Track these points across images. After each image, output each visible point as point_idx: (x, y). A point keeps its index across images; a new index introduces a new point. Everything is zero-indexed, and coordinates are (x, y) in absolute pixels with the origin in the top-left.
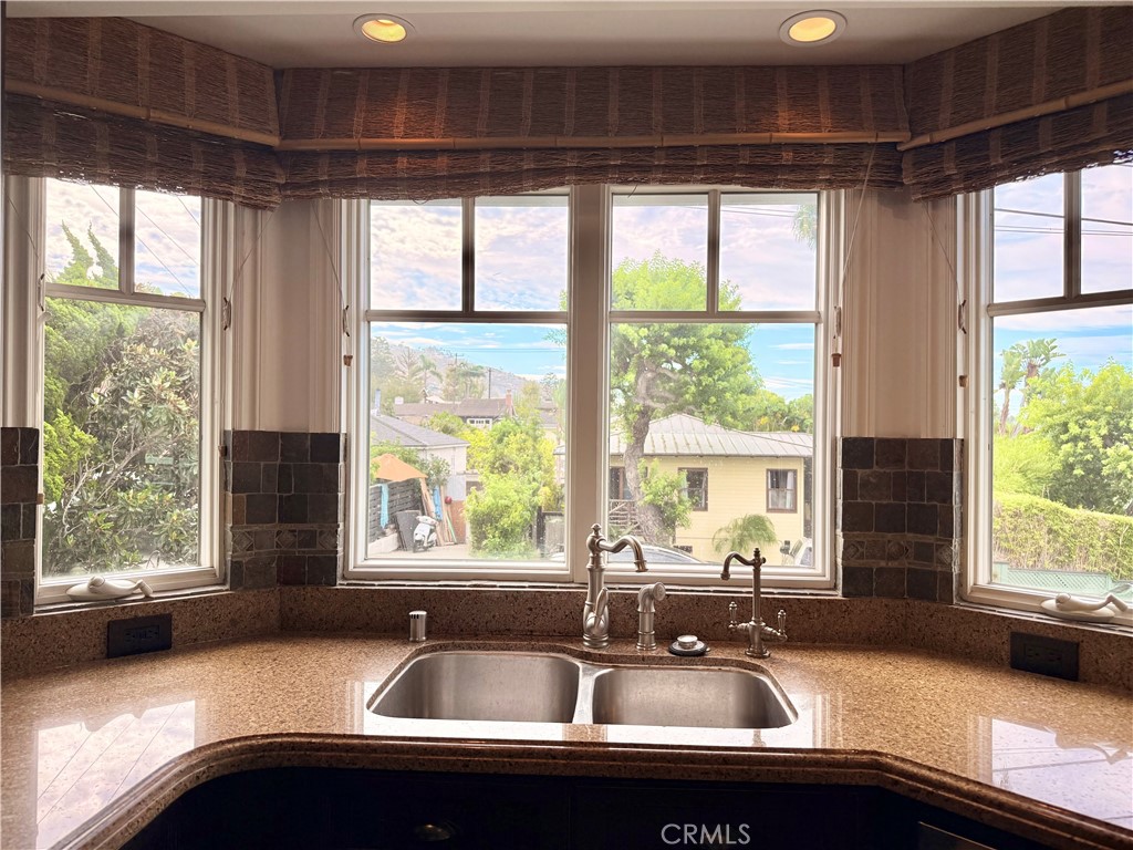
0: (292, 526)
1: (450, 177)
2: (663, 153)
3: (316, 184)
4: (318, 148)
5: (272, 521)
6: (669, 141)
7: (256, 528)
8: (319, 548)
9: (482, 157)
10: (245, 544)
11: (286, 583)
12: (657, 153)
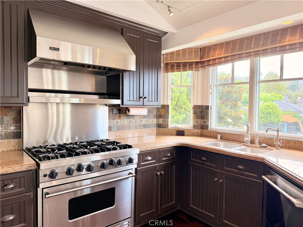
0: (203, 120)
1: (224, 61)
2: (261, 51)
3: (205, 66)
4: (205, 60)
5: (200, 119)
6: (262, 49)
7: (197, 120)
8: (206, 124)
9: (229, 57)
10: (196, 122)
11: (202, 129)
12: (260, 51)
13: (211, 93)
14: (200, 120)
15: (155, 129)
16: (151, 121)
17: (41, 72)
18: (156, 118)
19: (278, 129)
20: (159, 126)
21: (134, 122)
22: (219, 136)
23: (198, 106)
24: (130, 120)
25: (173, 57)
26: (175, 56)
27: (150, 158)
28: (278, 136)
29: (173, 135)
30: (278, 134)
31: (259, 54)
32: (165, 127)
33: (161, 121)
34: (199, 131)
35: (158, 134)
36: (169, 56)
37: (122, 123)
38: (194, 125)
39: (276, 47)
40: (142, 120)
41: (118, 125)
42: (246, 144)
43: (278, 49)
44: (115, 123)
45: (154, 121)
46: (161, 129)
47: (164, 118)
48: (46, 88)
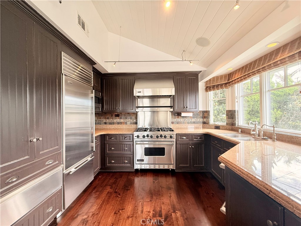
3: (231, 85)
4: (230, 81)
7: (229, 120)
8: (234, 122)
11: (232, 125)
13: (237, 102)
14: (231, 120)
15: (202, 125)
16: (199, 120)
17: (143, 100)
18: (202, 118)
19: (274, 125)
20: (204, 123)
21: (187, 120)
22: (240, 130)
23: (229, 111)
24: (184, 119)
25: (211, 83)
26: (212, 82)
27: (185, 138)
28: (274, 131)
29: (212, 129)
30: (274, 129)
31: (260, 71)
32: (207, 124)
33: (205, 120)
34: (230, 127)
35: (203, 128)
36: (208, 82)
37: (180, 120)
38: (227, 123)
39: (271, 64)
40: (192, 119)
41: (177, 121)
42: (254, 136)
43: (272, 65)
44: (176, 120)
45: (201, 120)
46: (205, 124)
47: (207, 118)
48: (144, 106)
